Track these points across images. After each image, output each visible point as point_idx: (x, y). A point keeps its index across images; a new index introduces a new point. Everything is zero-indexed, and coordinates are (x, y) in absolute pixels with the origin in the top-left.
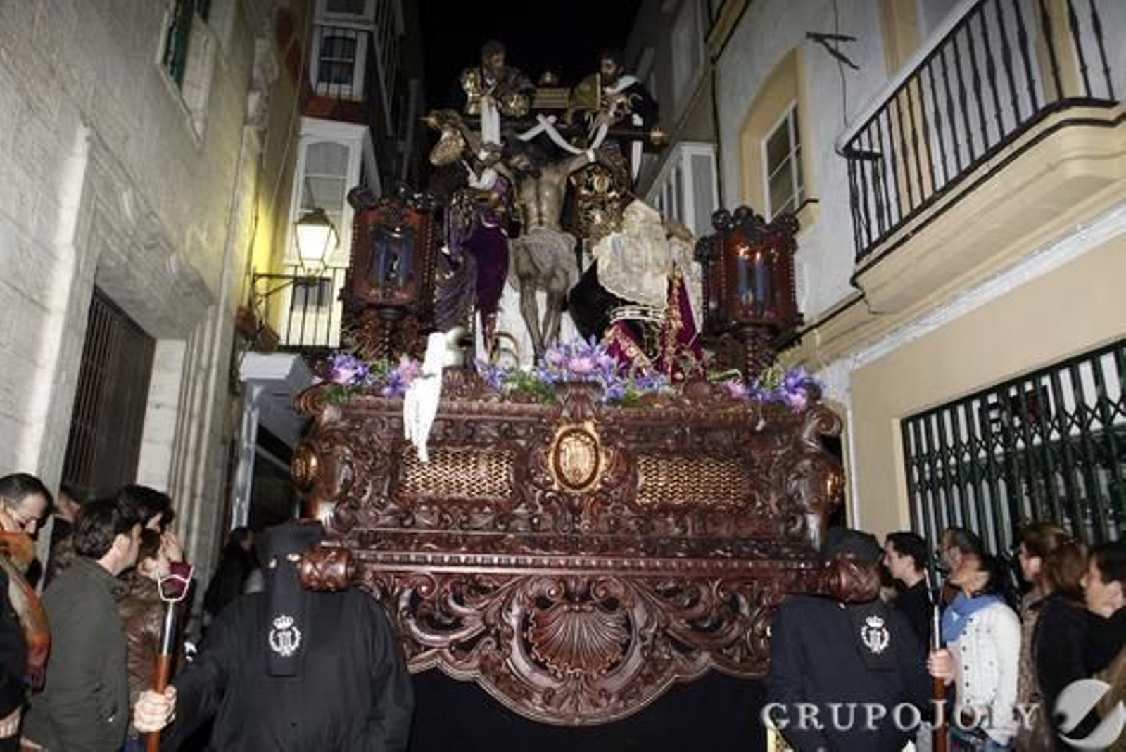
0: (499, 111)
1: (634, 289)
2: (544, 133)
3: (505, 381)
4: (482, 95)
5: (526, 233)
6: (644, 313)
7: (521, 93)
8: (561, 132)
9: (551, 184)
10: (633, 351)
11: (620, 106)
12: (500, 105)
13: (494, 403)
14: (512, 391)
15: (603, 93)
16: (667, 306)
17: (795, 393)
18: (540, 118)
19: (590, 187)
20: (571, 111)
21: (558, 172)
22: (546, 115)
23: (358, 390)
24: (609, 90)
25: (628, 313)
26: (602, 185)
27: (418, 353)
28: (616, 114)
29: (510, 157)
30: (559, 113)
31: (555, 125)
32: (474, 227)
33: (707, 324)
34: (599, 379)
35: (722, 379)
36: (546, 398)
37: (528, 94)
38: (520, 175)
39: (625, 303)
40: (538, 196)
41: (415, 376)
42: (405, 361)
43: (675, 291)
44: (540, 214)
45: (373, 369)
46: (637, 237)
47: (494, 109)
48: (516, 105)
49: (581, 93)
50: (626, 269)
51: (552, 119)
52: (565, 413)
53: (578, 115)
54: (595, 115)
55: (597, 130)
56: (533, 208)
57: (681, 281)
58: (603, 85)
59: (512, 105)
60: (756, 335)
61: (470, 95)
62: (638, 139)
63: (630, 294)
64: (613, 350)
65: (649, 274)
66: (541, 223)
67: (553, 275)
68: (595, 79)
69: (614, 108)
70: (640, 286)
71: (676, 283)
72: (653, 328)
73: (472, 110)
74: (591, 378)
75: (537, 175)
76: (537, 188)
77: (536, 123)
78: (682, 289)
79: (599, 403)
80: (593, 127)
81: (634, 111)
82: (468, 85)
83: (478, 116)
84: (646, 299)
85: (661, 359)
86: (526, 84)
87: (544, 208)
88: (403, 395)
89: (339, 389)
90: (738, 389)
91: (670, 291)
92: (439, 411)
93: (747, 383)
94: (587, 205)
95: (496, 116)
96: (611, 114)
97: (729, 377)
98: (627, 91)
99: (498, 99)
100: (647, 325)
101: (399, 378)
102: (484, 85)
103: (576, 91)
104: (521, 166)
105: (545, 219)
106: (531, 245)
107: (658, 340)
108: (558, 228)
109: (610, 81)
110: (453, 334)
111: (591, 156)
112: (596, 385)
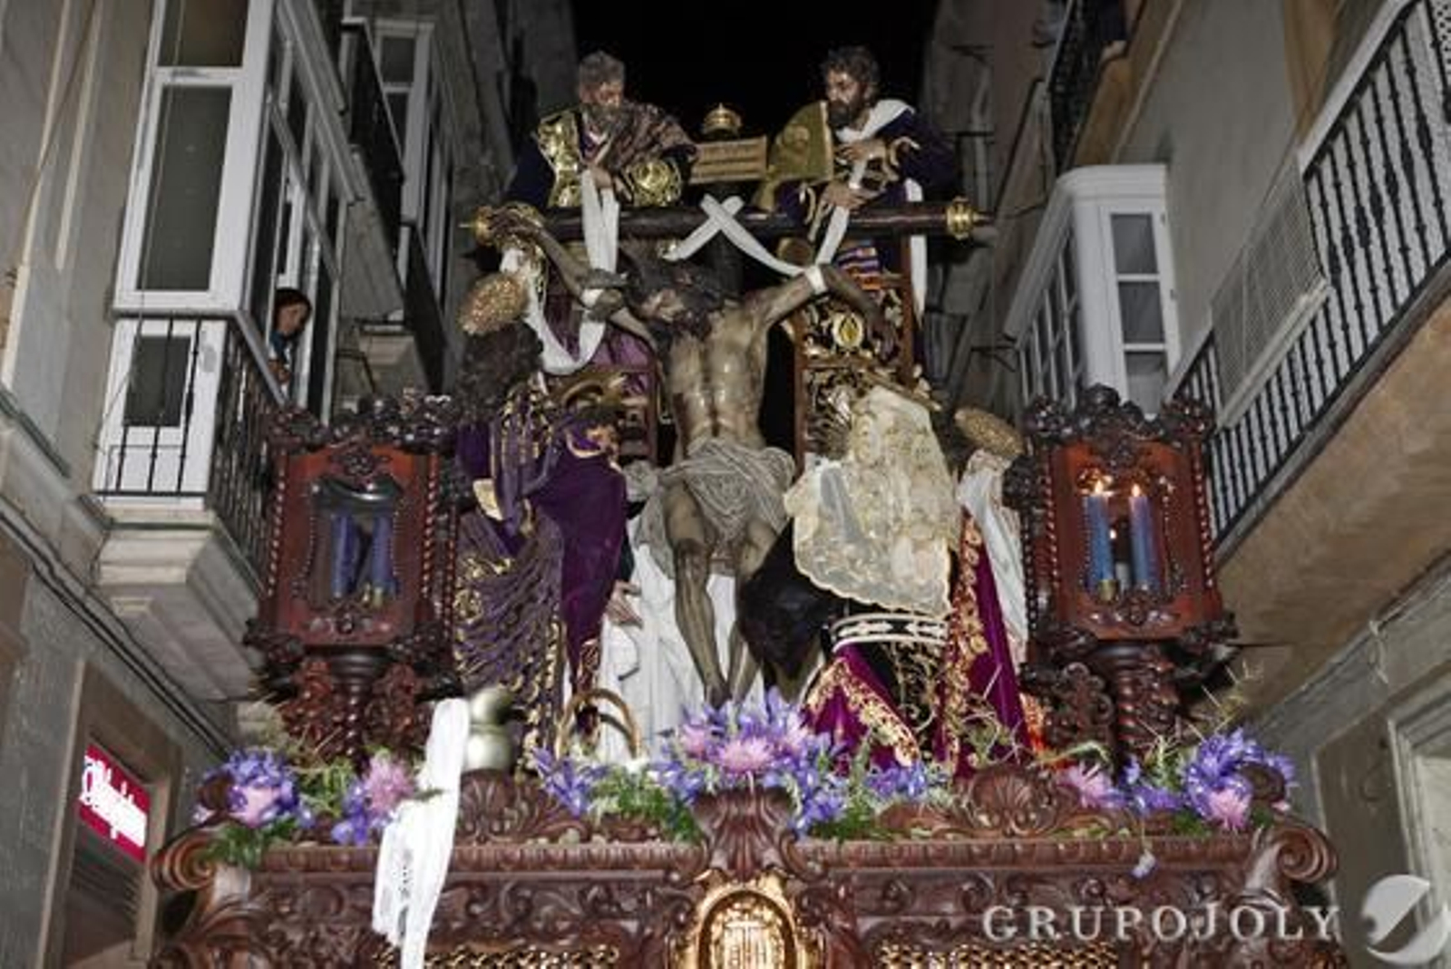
0: (619, 197)
1: (872, 577)
2: (720, 238)
3: (590, 795)
4: (582, 168)
5: (686, 456)
6: (899, 627)
7: (664, 155)
8: (753, 230)
9: (732, 347)
10: (873, 713)
11: (874, 165)
12: (620, 186)
13: (570, 843)
14: (607, 815)
15: (836, 141)
16: (950, 609)
17: (1221, 788)
18: (708, 204)
19: (825, 340)
20: (771, 186)
21: (747, 319)
22: (721, 199)
23: (282, 831)
24: (848, 135)
25: (863, 631)
26: (851, 335)
27: (411, 747)
28: (866, 183)
29: (642, 298)
30: (747, 190)
31: (740, 217)
32: (551, 460)
33: (1037, 644)
34: (788, 782)
35: (1066, 765)
36: (677, 828)
37: (679, 158)
38: (666, 333)
39: (857, 608)
40: (708, 376)
41: (402, 796)
42: (382, 766)
43: (969, 574)
44: (714, 413)
45: (314, 787)
46: (877, 464)
47: (608, 195)
48: (655, 182)
49: (791, 146)
50: (855, 536)
51: (734, 204)
52: (719, 861)
53: (786, 193)
54: (820, 189)
55: (826, 220)
56: (698, 401)
57: (982, 550)
58: (837, 123)
59: (645, 183)
60: (1136, 665)
61: (559, 167)
62: (917, 230)
63: (865, 589)
64: (833, 716)
65: (905, 543)
66: (716, 430)
67: (747, 541)
69: (860, 170)
70: (886, 569)
71: (971, 555)
72: (919, 657)
73: (565, 199)
74: (769, 781)
75: (702, 330)
76: (704, 356)
77: (704, 216)
78: (984, 568)
79: (793, 834)
80: (815, 217)
81: (903, 173)
82: (553, 149)
83: (576, 211)
84: (904, 598)
85: (935, 724)
86: (674, 135)
87: (722, 397)
88: (377, 837)
89: (246, 833)
90: (1094, 784)
91: (955, 576)
92: (452, 868)
93: (1118, 777)
94: (822, 378)
95: (612, 208)
96: (854, 185)
97: (1075, 761)
98: (885, 134)
99: (616, 174)
100: (905, 653)
101: (368, 801)
102: (585, 144)
103: (778, 141)
104: (667, 314)
105: (723, 421)
106: (694, 478)
107: (930, 686)
108: (756, 437)
109: (852, 115)
110: (482, 703)
111: (816, 280)
112: (780, 795)
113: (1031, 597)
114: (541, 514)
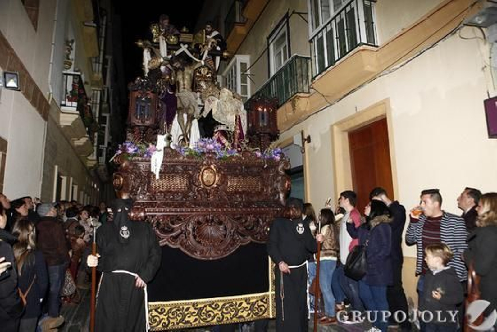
0: (166, 42)
1: (224, 120)
2: (184, 51)
3: (185, 152)
4: (159, 35)
5: (179, 92)
6: (228, 128)
7: (174, 35)
8: (189, 51)
9: (188, 74)
10: (224, 141)
11: (213, 43)
12: (167, 40)
13: (181, 158)
14: (187, 155)
15: (206, 38)
16: (235, 125)
17: (277, 156)
18: (182, 45)
19: (200, 73)
20: (194, 44)
21: (191, 69)
22: (184, 44)
23: (135, 155)
24: (208, 37)
25: (222, 128)
26: (204, 72)
27: (154, 141)
28: (211, 46)
29: (173, 63)
30: (189, 44)
31: (188, 49)
32: (165, 93)
33: (248, 132)
34: (216, 151)
35: (253, 151)
36: (198, 157)
37: (178, 36)
38: (177, 70)
39: (221, 124)
40: (183, 78)
41: (155, 150)
42: (151, 146)
43: (238, 120)
44: (184, 85)
45: (139, 148)
46: (225, 102)
47: (164, 41)
48: (173, 40)
49: (198, 37)
50: (222, 113)
51: (186, 46)
52: (205, 163)
53: (197, 46)
54: (204, 46)
55: (204, 52)
56: (181, 82)
57: (239, 116)
58: (207, 34)
59: (171, 40)
60: (264, 136)
61: (154, 34)
62: (218, 55)
63: (223, 121)
64: (219, 140)
65: (229, 114)
66: (184, 88)
67: (189, 108)
68: (203, 32)
69: (210, 44)
70: (226, 118)
71: (238, 117)
72: (230, 133)
73: (155, 41)
74: (213, 151)
75: (183, 70)
76: (183, 74)
77: (181, 47)
78: (240, 119)
79: (215, 159)
80: (202, 50)
81: (217, 45)
82: (154, 31)
83: (158, 43)
84: (228, 123)
85: (233, 143)
86: (177, 32)
87: (186, 82)
88: (150, 157)
89: (129, 155)
90: (259, 154)
91: (236, 120)
92: (163, 162)
93: (262, 154)
94: (199, 80)
95: (165, 44)
96: (209, 46)
97: (256, 150)
98: (215, 37)
99: (166, 37)
100: (228, 132)
101: (149, 151)
102: (160, 31)
103: (195, 36)
104: (177, 66)
105: (186, 86)
106: (181, 96)
107: (232, 137)
108: (191, 90)
109: (210, 33)
110: (165, 136)
111: (203, 63)
112: (214, 153)
113: (248, 125)
114: (163, 103)
